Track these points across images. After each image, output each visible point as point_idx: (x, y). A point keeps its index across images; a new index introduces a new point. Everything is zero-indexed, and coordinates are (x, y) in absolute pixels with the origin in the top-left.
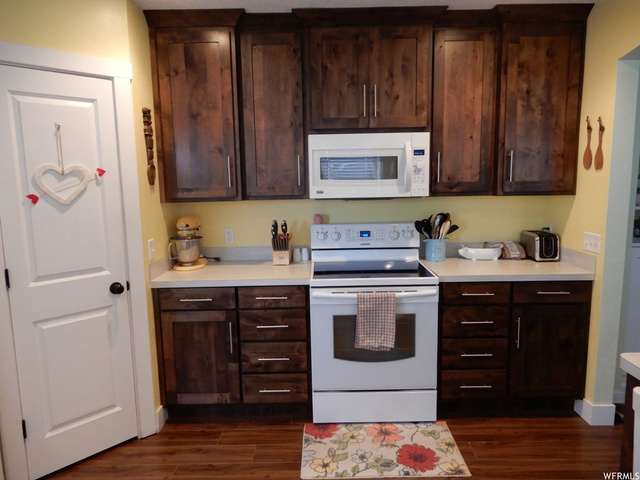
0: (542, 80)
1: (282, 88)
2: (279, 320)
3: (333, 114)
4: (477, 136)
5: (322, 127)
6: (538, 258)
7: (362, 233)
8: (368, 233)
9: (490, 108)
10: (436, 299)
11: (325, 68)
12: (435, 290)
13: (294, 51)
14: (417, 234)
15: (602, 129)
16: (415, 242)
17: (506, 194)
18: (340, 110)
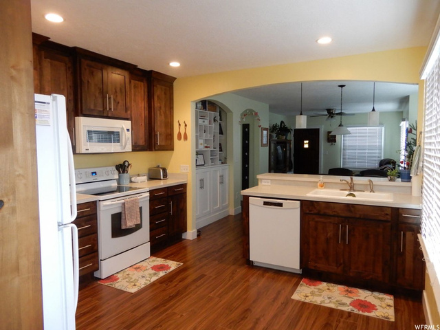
0: (164, 103)
1: (62, 88)
2: (83, 224)
3: (92, 107)
4: (143, 124)
5: (88, 113)
6: (162, 178)
7: (93, 173)
8: (95, 173)
9: (147, 112)
10: (149, 198)
11: (88, 82)
12: (148, 194)
13: (69, 68)
14: (116, 172)
15: (186, 125)
16: (116, 177)
17: (156, 150)
18: (95, 106)
